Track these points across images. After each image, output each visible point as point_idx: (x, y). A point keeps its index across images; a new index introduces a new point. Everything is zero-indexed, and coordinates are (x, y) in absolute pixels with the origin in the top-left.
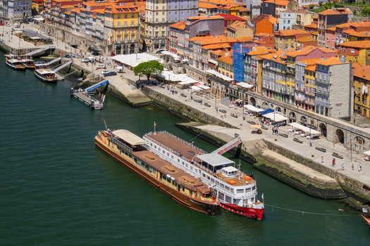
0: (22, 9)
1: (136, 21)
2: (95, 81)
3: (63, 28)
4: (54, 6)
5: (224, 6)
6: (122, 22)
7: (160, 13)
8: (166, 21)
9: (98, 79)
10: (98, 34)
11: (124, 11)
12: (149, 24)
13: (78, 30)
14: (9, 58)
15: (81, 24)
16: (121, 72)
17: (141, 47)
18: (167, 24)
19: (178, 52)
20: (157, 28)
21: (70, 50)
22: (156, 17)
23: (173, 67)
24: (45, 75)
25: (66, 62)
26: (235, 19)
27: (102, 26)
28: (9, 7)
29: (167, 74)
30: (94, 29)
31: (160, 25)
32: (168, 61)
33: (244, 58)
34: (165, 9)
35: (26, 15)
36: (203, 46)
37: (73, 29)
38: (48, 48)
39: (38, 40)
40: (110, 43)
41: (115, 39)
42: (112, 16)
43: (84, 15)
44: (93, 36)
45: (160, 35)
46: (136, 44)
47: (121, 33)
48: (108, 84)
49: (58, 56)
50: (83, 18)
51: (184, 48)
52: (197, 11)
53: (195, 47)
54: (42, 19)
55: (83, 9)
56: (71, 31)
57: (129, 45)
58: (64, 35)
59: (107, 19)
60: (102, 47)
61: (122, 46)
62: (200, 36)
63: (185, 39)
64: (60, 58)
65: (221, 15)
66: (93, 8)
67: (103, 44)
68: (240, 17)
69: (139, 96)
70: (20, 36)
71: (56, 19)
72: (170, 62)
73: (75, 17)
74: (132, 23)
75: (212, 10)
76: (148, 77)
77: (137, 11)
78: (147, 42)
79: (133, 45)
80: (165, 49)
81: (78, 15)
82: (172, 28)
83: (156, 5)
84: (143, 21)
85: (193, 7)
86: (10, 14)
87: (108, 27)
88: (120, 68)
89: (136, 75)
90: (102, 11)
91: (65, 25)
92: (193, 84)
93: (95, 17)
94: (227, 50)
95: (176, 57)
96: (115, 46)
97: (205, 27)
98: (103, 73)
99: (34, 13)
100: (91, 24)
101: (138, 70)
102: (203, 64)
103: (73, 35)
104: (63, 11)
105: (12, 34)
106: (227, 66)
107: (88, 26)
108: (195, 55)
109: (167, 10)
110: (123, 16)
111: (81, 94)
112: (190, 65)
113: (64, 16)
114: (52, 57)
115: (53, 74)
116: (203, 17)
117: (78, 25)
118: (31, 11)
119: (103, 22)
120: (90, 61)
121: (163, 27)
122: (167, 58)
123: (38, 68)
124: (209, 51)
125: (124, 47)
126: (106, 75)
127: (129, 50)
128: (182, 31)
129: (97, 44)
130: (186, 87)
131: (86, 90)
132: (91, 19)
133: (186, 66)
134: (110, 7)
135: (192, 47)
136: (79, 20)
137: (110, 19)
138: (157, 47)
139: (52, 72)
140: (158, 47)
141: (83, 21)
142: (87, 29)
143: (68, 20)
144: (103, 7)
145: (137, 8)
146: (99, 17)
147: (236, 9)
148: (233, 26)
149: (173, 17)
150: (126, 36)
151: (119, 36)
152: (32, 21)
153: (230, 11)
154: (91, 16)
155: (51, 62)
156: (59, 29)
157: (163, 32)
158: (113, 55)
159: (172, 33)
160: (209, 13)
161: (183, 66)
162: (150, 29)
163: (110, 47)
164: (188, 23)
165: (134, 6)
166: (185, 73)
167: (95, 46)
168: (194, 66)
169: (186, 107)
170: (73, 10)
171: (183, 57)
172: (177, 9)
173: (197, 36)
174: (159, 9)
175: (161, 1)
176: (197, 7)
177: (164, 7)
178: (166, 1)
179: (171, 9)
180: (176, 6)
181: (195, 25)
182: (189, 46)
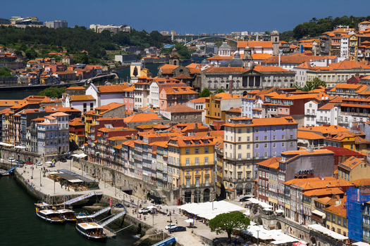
0: (56, 141)
1: (211, 158)
2: (156, 239)
3: (112, 167)
4: (100, 138)
5: (333, 136)
6: (192, 159)
7: (244, 146)
8: (251, 156)
9: (161, 236)
10: (159, 175)
11: (194, 144)
12: (229, 162)
13: (132, 170)
14: (40, 209)
15: (137, 161)
16: (191, 226)
17: (219, 193)
18: (253, 161)
19: (270, 200)
20: (240, 166)
21: (122, 197)
22: (238, 152)
23: (263, 220)
24: (89, 231)
25: (117, 212)
26: (349, 154)
27: (165, 164)
28: (38, 140)
30: (154, 168)
31: (244, 162)
32: (255, 211)
33: (363, 208)
34: (251, 140)
35: (62, 151)
36: (304, 191)
37: (126, 169)
38: (93, 194)
39: (79, 184)
40: (176, 188)
41: (183, 181)
42: (178, 150)
43: (140, 150)
44: (152, 178)
45: (244, 176)
46: (212, 189)
47: (191, 173)
48: (174, 242)
49: (107, 205)
50: (139, 153)
51: (278, 194)
52: (295, 144)
53: (292, 193)
54: (83, 155)
55: (139, 141)
56: (123, 171)
57: (202, 190)
58: (114, 176)
59: (171, 154)
60: (165, 193)
61: (193, 191)
62: (300, 178)
63: (279, 181)
64: (109, 208)
65: (329, 148)
66: (151, 140)
67: (167, 189)
68: (356, 151)
70: (55, 178)
71: (102, 154)
72: (258, 213)
73: (128, 152)
74: (206, 160)
75: (317, 142)
76: (229, 234)
77: (211, 143)
78: (227, 186)
79: (207, 190)
80: (251, 195)
81: (133, 150)
82: (260, 167)
83: (238, 135)
84: (220, 157)
85: (289, 138)
86: (41, 150)
87: (172, 166)
88: (191, 221)
89: (212, 230)
90: (164, 144)
91: (114, 163)
92: (290, 244)
93: (155, 153)
94: (338, 197)
95: (267, 207)
96: (183, 192)
97: (306, 166)
98: (167, 227)
99: (73, 147)
100: (150, 162)
101: (215, 224)
102: (304, 216)
103: (126, 176)
104: (111, 144)
105: (44, 176)
106: (339, 219)
107: (145, 165)
108: (294, 204)
109: (253, 143)
110: (193, 150)
112: (287, 218)
113: (113, 151)
114: (98, 207)
115: (100, 230)
116: (304, 151)
117: (132, 163)
118: (68, 145)
119: (166, 159)
120: (149, 212)
121: (248, 166)
122: (255, 208)
123: (81, 221)
124: (313, 199)
125: (195, 193)
126: (172, 231)
127: (202, 197)
128: (275, 172)
129: (159, 189)
132: (150, 155)
133: (280, 218)
134: (174, 139)
135: (289, 192)
136: (133, 156)
137: (176, 155)
138: (240, 192)
139: (99, 227)
140: (242, 193)
141: (139, 158)
142: (144, 168)
143: (119, 157)
144: (165, 139)
145: (212, 140)
146: (161, 152)
147: (351, 140)
148: (347, 163)
149: (263, 151)
150: (198, 178)
151: (188, 178)
152: (70, 159)
153: (342, 143)
154: (150, 150)
155: (98, 214)
156: (107, 169)
157: (248, 173)
158: (180, 203)
159: (261, 174)
160: (313, 146)
161: (277, 220)
162: (230, 168)
163: (176, 193)
164: (283, 160)
165: (207, 137)
166: (280, 228)
167: (156, 192)
168: (292, 219)
170: (125, 143)
171: (276, 206)
172: (267, 140)
173: (296, 177)
174: (242, 140)
175: (246, 129)
176: (296, 138)
177: (248, 137)
178: (251, 129)
179: (259, 141)
180: (266, 137)
181: (293, 163)
182: (285, 192)
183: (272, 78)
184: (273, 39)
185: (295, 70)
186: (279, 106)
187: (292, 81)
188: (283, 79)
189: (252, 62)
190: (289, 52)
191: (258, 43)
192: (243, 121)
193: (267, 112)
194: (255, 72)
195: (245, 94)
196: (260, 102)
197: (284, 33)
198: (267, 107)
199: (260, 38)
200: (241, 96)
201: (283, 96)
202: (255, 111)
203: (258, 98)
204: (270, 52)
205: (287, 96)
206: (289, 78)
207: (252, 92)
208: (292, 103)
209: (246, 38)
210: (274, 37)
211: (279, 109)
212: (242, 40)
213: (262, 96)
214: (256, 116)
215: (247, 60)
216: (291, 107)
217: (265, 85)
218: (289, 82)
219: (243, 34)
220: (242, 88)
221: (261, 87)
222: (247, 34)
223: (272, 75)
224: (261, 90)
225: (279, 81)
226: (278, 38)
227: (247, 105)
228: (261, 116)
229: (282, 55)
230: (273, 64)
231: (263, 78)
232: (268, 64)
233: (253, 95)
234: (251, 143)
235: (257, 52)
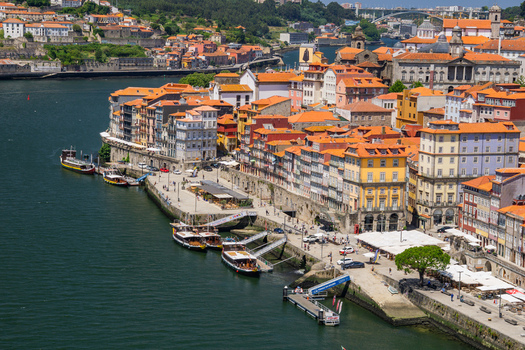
0: (200, 144)
1: (402, 173)
2: (325, 276)
3: (275, 181)
4: (256, 142)
6: (376, 174)
7: (446, 160)
8: (456, 173)
9: (332, 273)
10: (332, 194)
11: (379, 154)
12: (425, 179)
13: (297, 185)
14: (178, 230)
15: (303, 174)
16: (372, 262)
17: (410, 220)
18: (458, 180)
19: (478, 231)
20: (439, 186)
21: (280, 219)
22: (438, 166)
23: (467, 258)
24: (239, 262)
25: (275, 240)
27: (340, 179)
28: (177, 141)
29: (455, 271)
30: (325, 184)
31: (446, 181)
32: (458, 246)
34: (456, 152)
35: (206, 156)
36: (524, 222)
37: (288, 183)
38: (245, 214)
39: (228, 200)
40: (353, 211)
41: (363, 203)
42: (359, 161)
43: (308, 159)
44: (323, 197)
45: (444, 199)
46: (400, 215)
47: (374, 192)
48: (349, 282)
49: (262, 230)
50: (307, 164)
51: (489, 225)
52: (515, 158)
53: (509, 224)
54: (235, 163)
55: (307, 148)
56: (285, 186)
57: (388, 215)
58: (273, 192)
59: (348, 166)
60: (338, 216)
61: (375, 216)
62: (520, 204)
63: (491, 208)
64: (265, 233)
66: (324, 146)
67: (341, 211)
69: (404, 307)
70: (196, 191)
71: (258, 163)
72: (461, 249)
73: (292, 162)
74: (395, 176)
76: (421, 275)
77: (403, 154)
78: (421, 211)
79: (394, 216)
80: (453, 225)
81: (298, 158)
82: (467, 187)
83: (438, 144)
84: (414, 172)
85: (507, 150)
86: (180, 154)
87: (350, 182)
88: (371, 255)
89: (399, 268)
90: (340, 153)
91: (274, 175)
92: (503, 291)
93: (327, 163)
95: (473, 241)
96: (363, 216)
98: (340, 262)
99: (221, 152)
100: (320, 175)
101: (403, 260)
102: (524, 256)
103: (289, 193)
104: (272, 150)
105: (183, 188)
107: (314, 179)
108: (510, 239)
109: (459, 155)
110: (378, 162)
111: (301, 298)
112: (499, 257)
113: (273, 159)
114: (251, 231)
115: (253, 261)
117: (297, 176)
118: (215, 149)
119: (341, 172)
120: (317, 241)
121: (451, 186)
122: (457, 242)
123: (228, 248)
125: (379, 218)
126: (345, 267)
127: (387, 224)
128: (486, 194)
129: (332, 211)
130: (490, 295)
131: (310, 290)
132: (321, 167)
133: (491, 257)
134: (354, 146)
135: (504, 222)
136: (298, 167)
137: (355, 168)
138: (438, 220)
139: (252, 257)
140: (440, 221)
141: (307, 169)
142: (312, 183)
143: (280, 167)
144: (341, 146)
145: (403, 149)
146: (335, 163)
149: (470, 167)
150: (383, 199)
151: (370, 199)
152: (217, 167)
154: (321, 160)
155: (250, 240)
156: (263, 182)
157: (450, 195)
158: (358, 231)
159: (468, 197)
161: (486, 257)
162: (426, 187)
163: (353, 217)
164: (499, 180)
165: (397, 146)
166: (490, 269)
167: (327, 215)
168: (507, 259)
169: (490, 331)
170: (290, 150)
171: (486, 241)
172: (478, 152)
173: (514, 204)
174: (444, 152)
175: (449, 137)
176: (516, 151)
177: (453, 148)
178: (457, 137)
179: (466, 153)
180: (476, 148)
181: (512, 184)
182: (498, 222)
183: (488, 69)
184: (492, 17)
185: (520, 60)
186: (495, 108)
187: (515, 74)
188: (502, 71)
189: (461, 47)
190: (513, 35)
191: (472, 22)
192: (447, 126)
193: (479, 115)
194: (466, 61)
195: (450, 90)
196: (471, 101)
197: (508, 10)
198: (479, 108)
199: (474, 15)
200: (446, 93)
201: (502, 94)
202: (462, 113)
203: (467, 95)
204: (487, 34)
205: (508, 94)
206: (511, 71)
207: (461, 87)
208: (513, 105)
209: (456, 15)
210: (494, 15)
211: (496, 111)
212: (450, 18)
213: (474, 93)
214: (464, 119)
215: (456, 44)
216: (512, 110)
217: (478, 78)
218: (512, 76)
219: (452, 9)
220: (448, 81)
221: (472, 82)
222: (457, 10)
223: (488, 65)
224: (472, 85)
225: (498, 73)
226: (499, 15)
227: (453, 105)
228: (470, 120)
229: (503, 39)
230: (491, 51)
231: (476, 70)
232: (483, 50)
233: (462, 91)
234: (455, 155)
235: (470, 34)
